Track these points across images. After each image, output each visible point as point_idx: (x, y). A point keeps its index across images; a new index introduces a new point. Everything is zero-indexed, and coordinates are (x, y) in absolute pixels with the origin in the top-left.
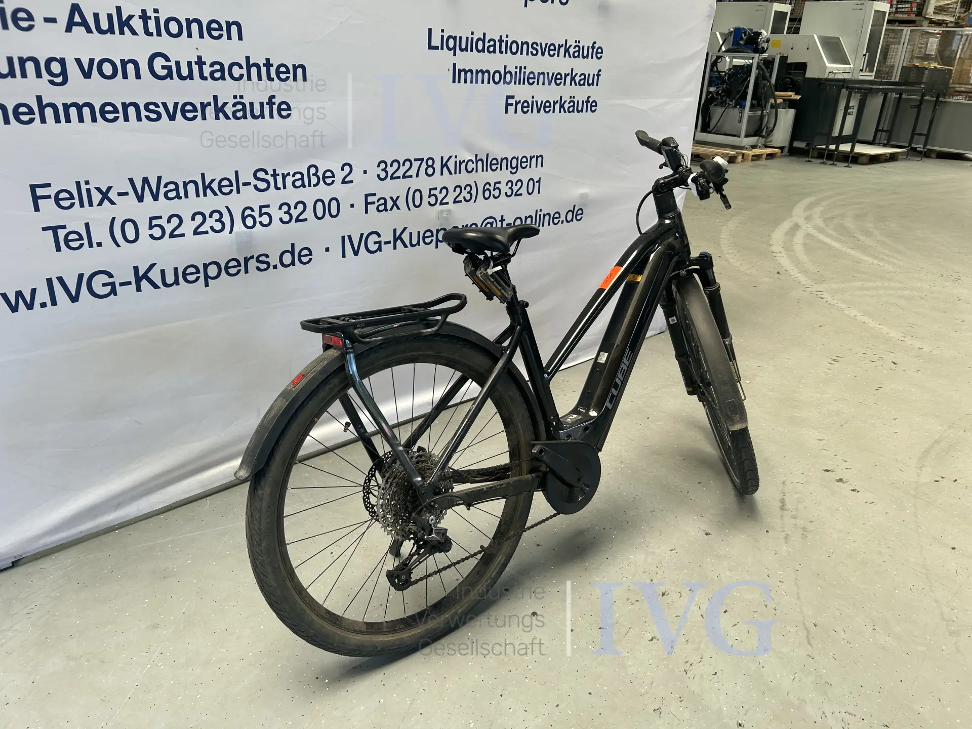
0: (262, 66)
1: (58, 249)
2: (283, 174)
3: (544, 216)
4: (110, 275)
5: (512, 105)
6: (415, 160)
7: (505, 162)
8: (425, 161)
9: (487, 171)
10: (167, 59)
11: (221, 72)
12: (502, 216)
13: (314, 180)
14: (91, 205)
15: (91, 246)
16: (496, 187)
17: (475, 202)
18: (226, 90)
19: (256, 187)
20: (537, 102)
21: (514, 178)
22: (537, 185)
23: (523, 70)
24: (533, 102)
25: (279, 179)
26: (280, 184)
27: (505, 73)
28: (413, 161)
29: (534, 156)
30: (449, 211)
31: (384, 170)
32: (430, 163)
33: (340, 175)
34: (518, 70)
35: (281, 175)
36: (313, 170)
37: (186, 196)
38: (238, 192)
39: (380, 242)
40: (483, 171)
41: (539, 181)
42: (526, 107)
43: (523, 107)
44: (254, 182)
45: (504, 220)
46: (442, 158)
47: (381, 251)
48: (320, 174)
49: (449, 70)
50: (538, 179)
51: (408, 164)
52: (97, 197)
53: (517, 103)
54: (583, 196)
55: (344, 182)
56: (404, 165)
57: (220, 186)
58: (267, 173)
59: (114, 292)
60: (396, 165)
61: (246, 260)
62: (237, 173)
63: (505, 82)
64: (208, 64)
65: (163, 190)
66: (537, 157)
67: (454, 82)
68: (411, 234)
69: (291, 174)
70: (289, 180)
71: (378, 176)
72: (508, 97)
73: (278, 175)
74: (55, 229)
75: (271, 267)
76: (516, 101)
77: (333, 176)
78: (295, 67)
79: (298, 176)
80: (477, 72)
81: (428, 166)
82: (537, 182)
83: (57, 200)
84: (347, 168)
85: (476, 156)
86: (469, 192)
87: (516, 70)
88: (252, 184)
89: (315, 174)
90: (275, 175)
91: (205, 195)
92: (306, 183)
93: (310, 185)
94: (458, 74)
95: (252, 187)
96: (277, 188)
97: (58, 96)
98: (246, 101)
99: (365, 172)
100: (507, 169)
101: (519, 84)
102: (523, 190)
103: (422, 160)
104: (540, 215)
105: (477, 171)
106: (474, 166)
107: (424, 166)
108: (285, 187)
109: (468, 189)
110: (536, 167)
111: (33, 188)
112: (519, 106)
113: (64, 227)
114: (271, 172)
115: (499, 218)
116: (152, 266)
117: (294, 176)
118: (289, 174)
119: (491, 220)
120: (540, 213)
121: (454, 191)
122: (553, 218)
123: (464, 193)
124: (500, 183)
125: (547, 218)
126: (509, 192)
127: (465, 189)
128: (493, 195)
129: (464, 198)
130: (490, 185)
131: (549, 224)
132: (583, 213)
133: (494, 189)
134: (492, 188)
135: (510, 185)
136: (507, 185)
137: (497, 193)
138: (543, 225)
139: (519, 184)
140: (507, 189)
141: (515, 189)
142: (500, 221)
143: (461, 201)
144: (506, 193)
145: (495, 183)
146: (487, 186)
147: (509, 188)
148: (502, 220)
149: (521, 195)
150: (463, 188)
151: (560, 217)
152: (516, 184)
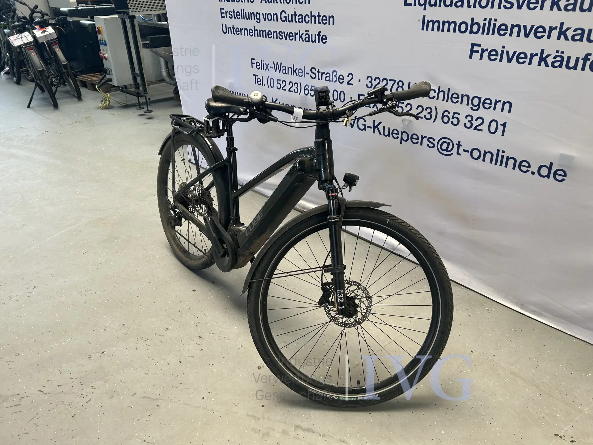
0: (316, 16)
1: (256, 84)
2: (322, 72)
3: (508, 159)
5: (478, 52)
6: (390, 80)
7: (465, 99)
8: (396, 83)
9: (447, 101)
10: (286, 13)
11: (302, 19)
12: (459, 142)
13: (334, 79)
14: (264, 70)
15: (263, 85)
17: (434, 122)
18: (303, 27)
19: (311, 75)
20: (508, 52)
21: (475, 115)
22: (501, 128)
23: (493, 22)
24: (502, 52)
25: (320, 74)
26: (320, 78)
27: (472, 25)
28: (389, 80)
29: (500, 101)
30: (410, 121)
31: (370, 82)
32: (400, 84)
33: (347, 79)
34: (487, 22)
35: (321, 72)
36: (335, 73)
37: (288, 74)
38: (304, 77)
39: (365, 125)
40: (443, 100)
41: (504, 125)
42: (493, 55)
43: (490, 55)
44: (311, 73)
45: (461, 146)
46: (409, 83)
47: (365, 131)
48: (338, 76)
49: (419, 20)
50: (503, 123)
51: (385, 82)
52: (265, 67)
53: (483, 51)
54: (563, 157)
55: (348, 84)
56: (382, 82)
57: (299, 72)
58: (316, 70)
60: (377, 80)
62: (305, 67)
63: (471, 32)
64: (298, 15)
65: (282, 69)
66: (504, 103)
67: (423, 29)
68: (384, 127)
69: (325, 73)
70: (324, 76)
71: (367, 85)
72: (473, 45)
73: (320, 72)
74: (256, 76)
76: (482, 49)
77: (343, 79)
78: (330, 17)
79: (328, 75)
80: (444, 23)
81: (399, 87)
82: (501, 125)
83: (257, 65)
84: (350, 76)
85: (439, 87)
86: (429, 113)
87: (485, 22)
88: (310, 74)
89: (335, 76)
90: (319, 72)
91: (294, 75)
92: (331, 80)
93: (332, 81)
94: (426, 24)
95: (309, 75)
96: (319, 79)
97: (259, 27)
98: (310, 33)
99: (359, 81)
100: (468, 104)
101: (488, 33)
102: (485, 127)
103: (395, 81)
104: (503, 156)
105: (438, 99)
106: (436, 94)
107: (396, 86)
108: (322, 80)
109: (429, 110)
110: (502, 110)
111: (252, 59)
112: (486, 54)
113: (257, 76)
114: (317, 70)
115: (456, 142)
116: (277, 99)
117: (326, 74)
118: (324, 73)
119: (448, 141)
120: (503, 154)
121: (417, 108)
122: (520, 165)
123: (425, 113)
124: (459, 114)
125: (511, 162)
126: (468, 125)
127: (426, 110)
128: (452, 122)
129: (425, 116)
130: (449, 113)
131: (514, 168)
132: (565, 175)
133: (453, 118)
134: (451, 116)
135: (469, 118)
136: (466, 117)
137: (455, 121)
138: (506, 166)
139: (480, 121)
140: (466, 121)
141: (475, 124)
142: (457, 144)
143: (422, 118)
144: (465, 124)
145: (455, 113)
146: (446, 113)
147: (469, 121)
148: (459, 145)
149: (481, 130)
150: (425, 109)
151: (529, 166)
152: (476, 120)
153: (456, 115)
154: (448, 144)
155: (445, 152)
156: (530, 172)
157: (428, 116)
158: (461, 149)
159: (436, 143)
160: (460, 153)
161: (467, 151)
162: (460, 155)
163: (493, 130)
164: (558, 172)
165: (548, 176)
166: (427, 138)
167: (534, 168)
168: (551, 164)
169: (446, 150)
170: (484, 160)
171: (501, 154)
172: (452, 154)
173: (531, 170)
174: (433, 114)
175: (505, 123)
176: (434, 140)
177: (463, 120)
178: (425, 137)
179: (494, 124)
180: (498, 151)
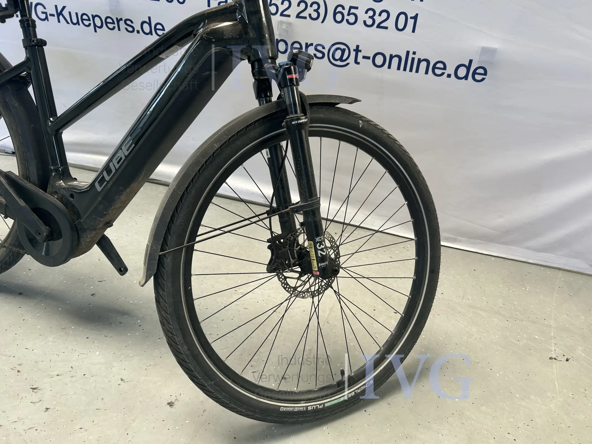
3: (420, 61)
4: (45, 8)
12: (358, 46)
16: (351, 12)
17: (323, 22)
21: (378, 7)
22: (411, 22)
30: (290, 24)
41: (415, 18)
45: (360, 51)
50: (413, 15)
54: (485, 51)
59: (46, 18)
61: (119, 21)
75: (136, 31)
82: (411, 18)
86: (316, 11)
102: (391, 23)
104: (413, 59)
109: (315, 7)
115: (353, 47)
116: (64, 8)
119: (343, 47)
120: (414, 56)
121: (298, 5)
122: (434, 67)
123: (310, 10)
124: (357, 8)
125: (423, 65)
126: (369, 22)
127: (311, 6)
128: (347, 21)
129: (310, 15)
130: (344, 8)
131: (427, 73)
132: (485, 74)
133: (349, 14)
134: (345, 12)
135: (371, 13)
136: (366, 12)
137: (352, 19)
138: (417, 71)
139: (384, 15)
140: (366, 17)
141: (378, 19)
142: (354, 50)
143: (305, 18)
144: (365, 22)
145: (351, 8)
146: (340, 9)
147: (370, 17)
148: (357, 50)
149: (386, 28)
150: (309, 5)
151: (445, 68)
152: (380, 15)
153: (353, 11)
154: (343, 51)
155: (339, 63)
156: (446, 75)
157: (315, 15)
158: (360, 55)
159: (326, 51)
160: (358, 61)
161: (368, 58)
162: (358, 63)
163: (401, 26)
164: (478, 71)
165: (466, 77)
166: (314, 45)
167: (450, 70)
168: (471, 61)
169: (341, 59)
170: (389, 67)
171: (411, 56)
172: (348, 64)
173: (447, 72)
174: (322, 11)
175: (417, 15)
176: (324, 48)
177: (362, 16)
178: (312, 44)
179: (402, 18)
180: (408, 53)
